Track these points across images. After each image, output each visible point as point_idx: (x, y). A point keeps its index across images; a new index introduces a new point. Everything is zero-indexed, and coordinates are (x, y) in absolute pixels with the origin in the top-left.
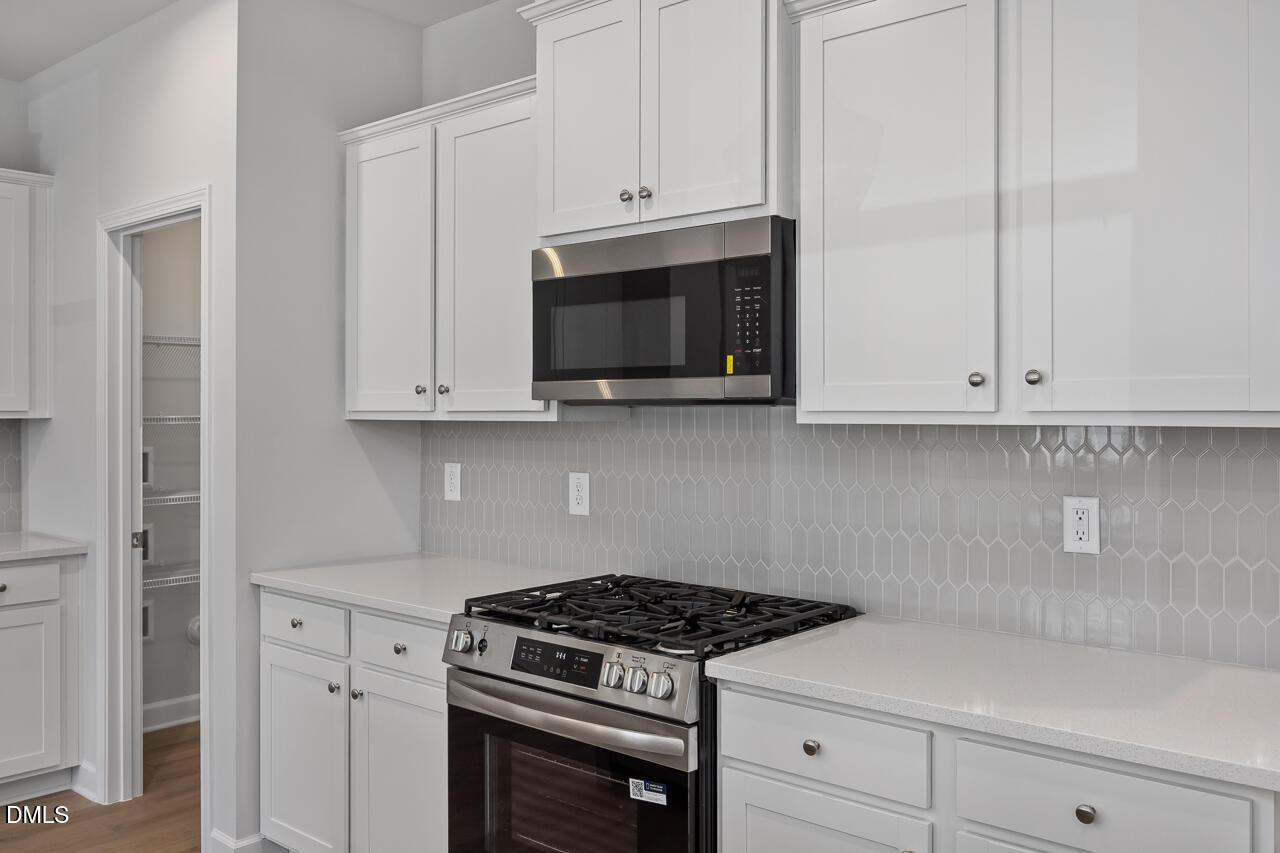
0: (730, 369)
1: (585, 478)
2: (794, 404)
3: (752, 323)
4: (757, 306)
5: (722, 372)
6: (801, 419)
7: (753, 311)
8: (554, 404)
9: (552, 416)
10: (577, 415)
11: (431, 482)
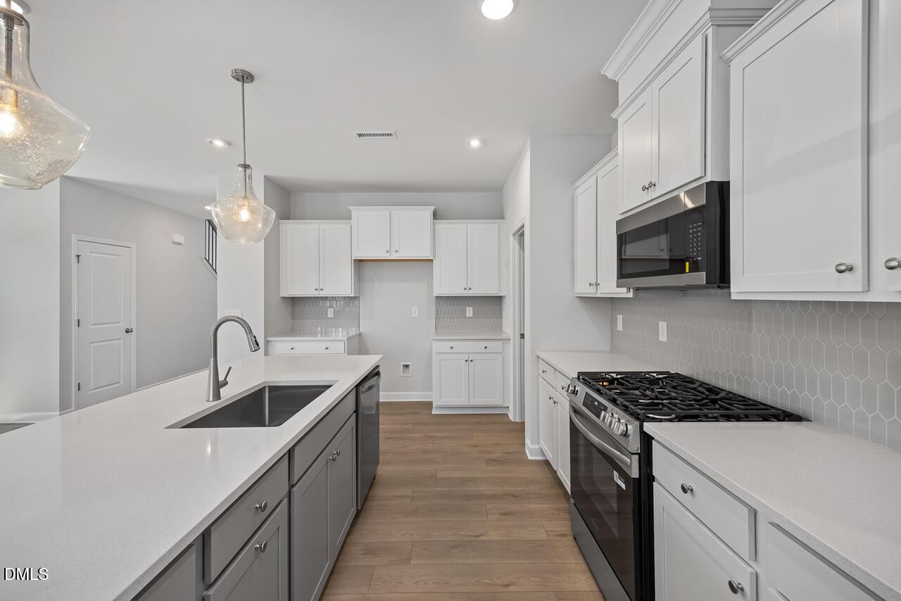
0: (687, 271)
1: (665, 324)
2: (729, 287)
3: (697, 244)
4: (699, 234)
5: (684, 272)
6: (733, 297)
7: (698, 237)
8: (631, 290)
9: (631, 295)
10: (641, 294)
11: (613, 322)
